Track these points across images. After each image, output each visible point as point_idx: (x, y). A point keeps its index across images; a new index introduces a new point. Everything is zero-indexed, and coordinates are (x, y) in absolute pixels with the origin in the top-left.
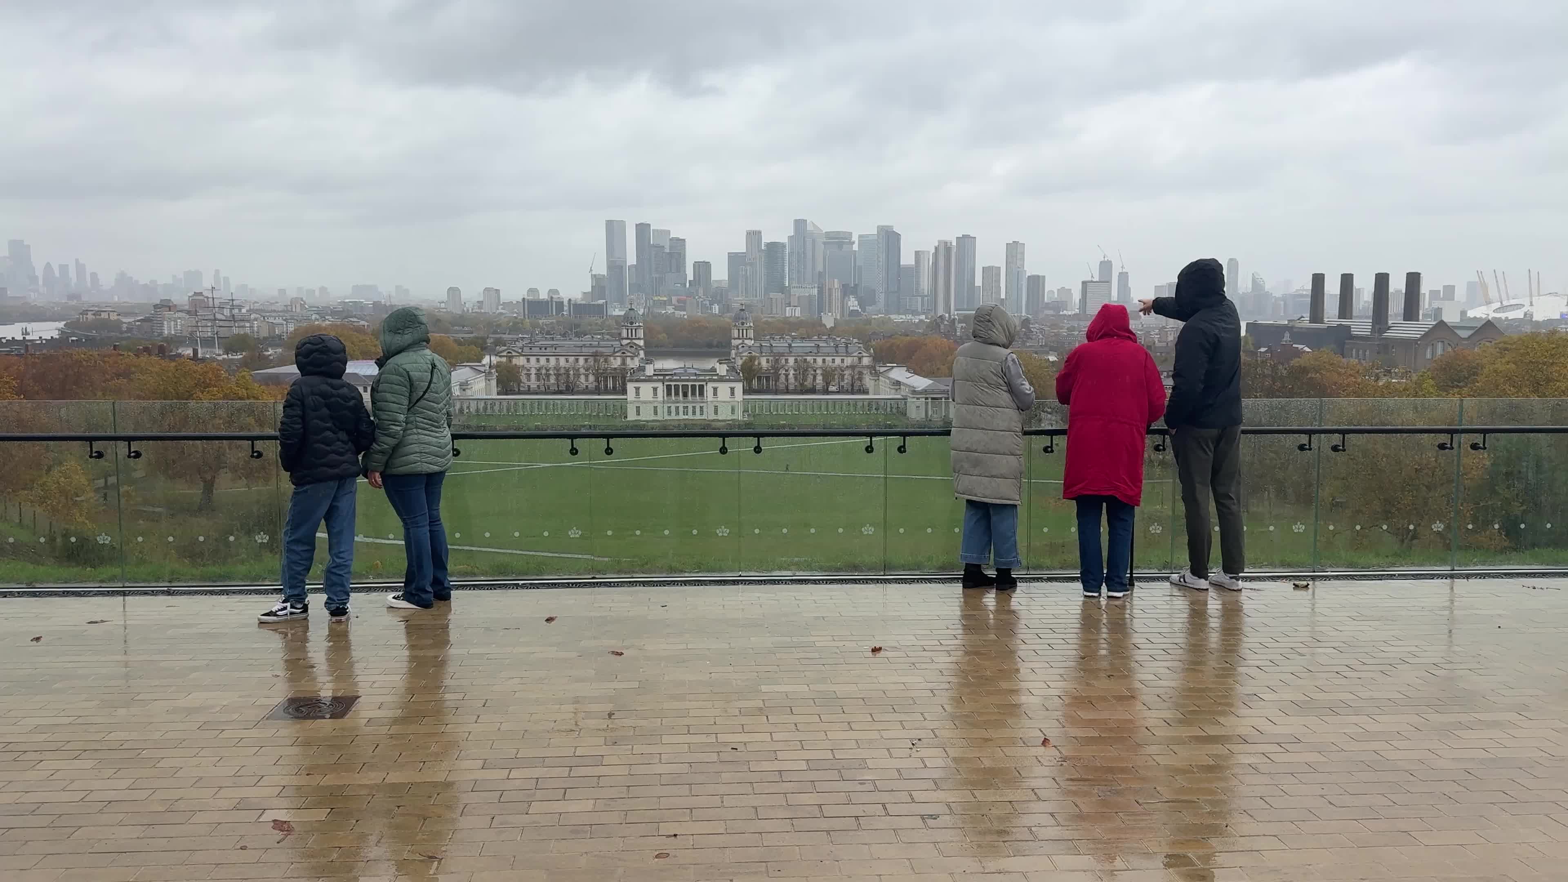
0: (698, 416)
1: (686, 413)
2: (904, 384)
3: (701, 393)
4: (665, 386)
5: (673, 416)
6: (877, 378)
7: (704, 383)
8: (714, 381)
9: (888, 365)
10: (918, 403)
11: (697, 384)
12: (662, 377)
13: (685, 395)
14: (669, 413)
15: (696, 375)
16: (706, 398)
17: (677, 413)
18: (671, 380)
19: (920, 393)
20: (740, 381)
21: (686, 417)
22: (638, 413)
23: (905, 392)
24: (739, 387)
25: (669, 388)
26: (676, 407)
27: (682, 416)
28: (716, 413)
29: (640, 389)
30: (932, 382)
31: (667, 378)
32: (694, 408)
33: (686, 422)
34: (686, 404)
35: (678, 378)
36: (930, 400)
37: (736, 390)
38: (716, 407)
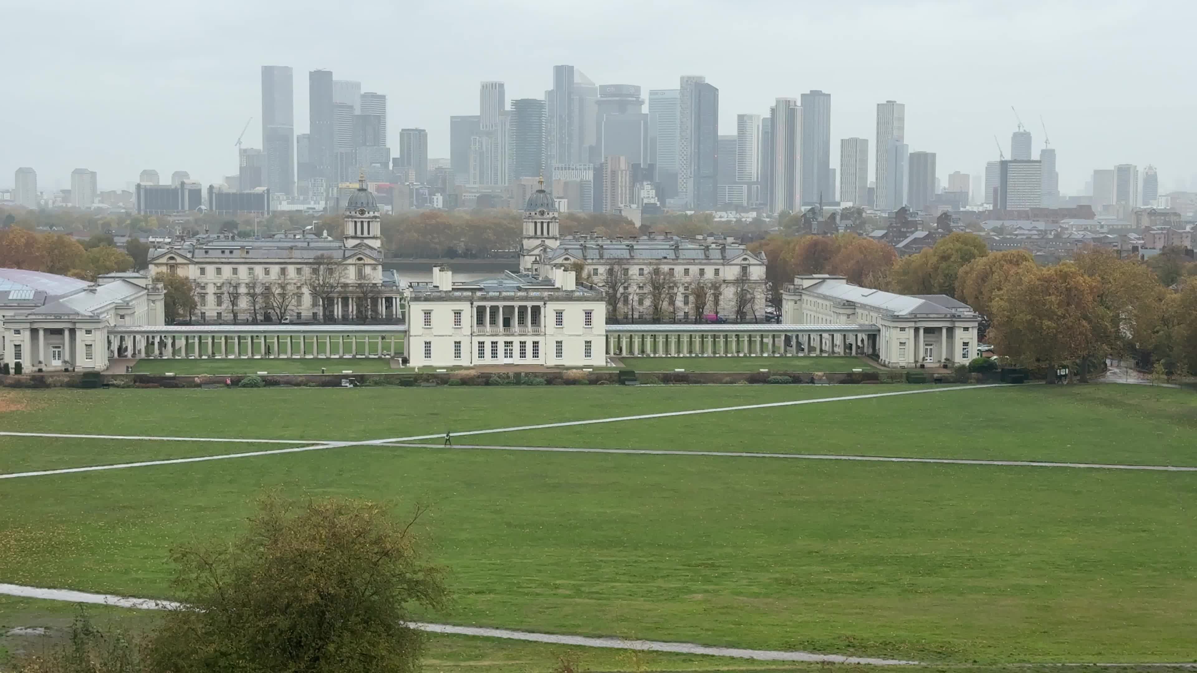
0: (530, 360)
1: (508, 353)
2: (864, 306)
3: (536, 320)
4: (475, 310)
5: (488, 360)
6: (797, 298)
7: (541, 304)
8: (557, 299)
9: (815, 276)
10: (903, 336)
11: (529, 304)
12: (469, 294)
13: (507, 323)
14: (481, 354)
15: (519, 289)
16: (543, 330)
17: (494, 354)
18: (484, 299)
19: (906, 319)
20: (601, 299)
21: (508, 361)
22: (428, 353)
23: (864, 320)
24: (600, 310)
25: (481, 311)
26: (492, 343)
27: (502, 360)
28: (559, 353)
29: (433, 313)
30: (924, 300)
31: (479, 294)
32: (523, 344)
33: (517, 370)
34: (509, 339)
35: (497, 294)
36: (921, 332)
37: (594, 314)
38: (559, 343)
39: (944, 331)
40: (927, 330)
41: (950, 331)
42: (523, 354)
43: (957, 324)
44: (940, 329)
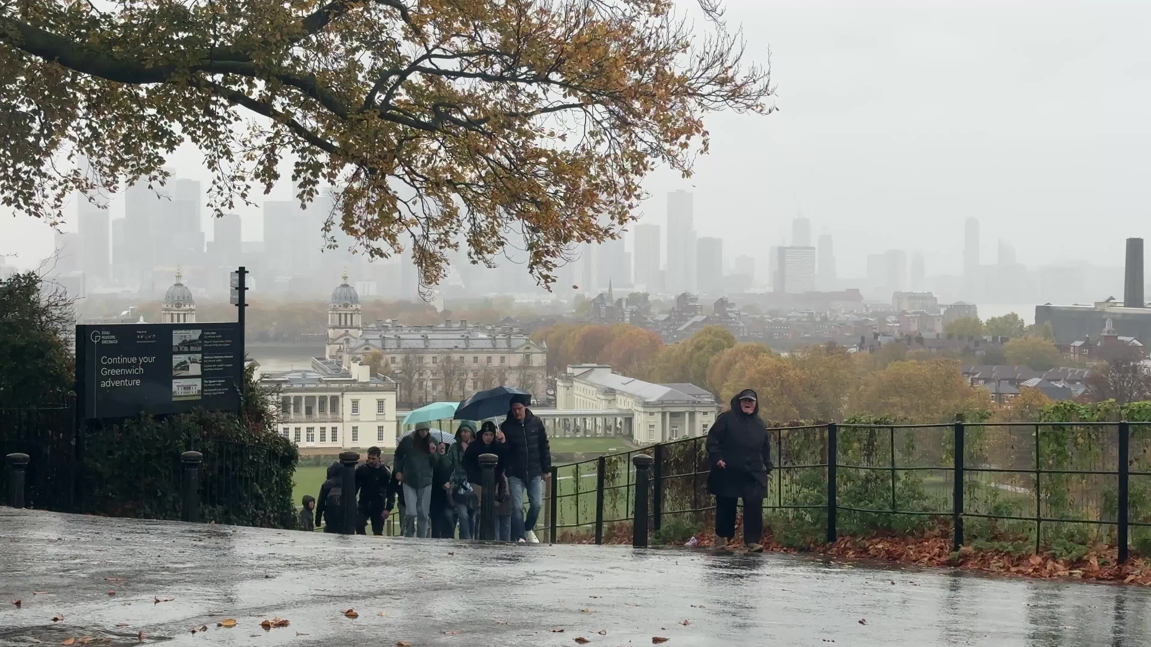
0: (328, 443)
1: (310, 438)
2: (622, 393)
3: (334, 408)
4: (280, 400)
6: (568, 385)
7: (339, 394)
8: (354, 390)
9: (584, 365)
10: (652, 420)
11: (329, 394)
12: (275, 386)
13: (309, 411)
15: (320, 380)
16: (341, 417)
18: (288, 390)
19: (654, 405)
20: (392, 390)
21: (311, 444)
23: (623, 404)
24: (390, 399)
25: (286, 401)
27: (304, 443)
30: (669, 389)
31: (284, 386)
32: (323, 429)
33: (318, 453)
34: (310, 425)
35: (300, 386)
36: (668, 416)
37: (386, 403)
38: (355, 429)
39: (687, 415)
40: (672, 414)
41: (692, 414)
42: (323, 438)
43: (697, 409)
44: (684, 413)
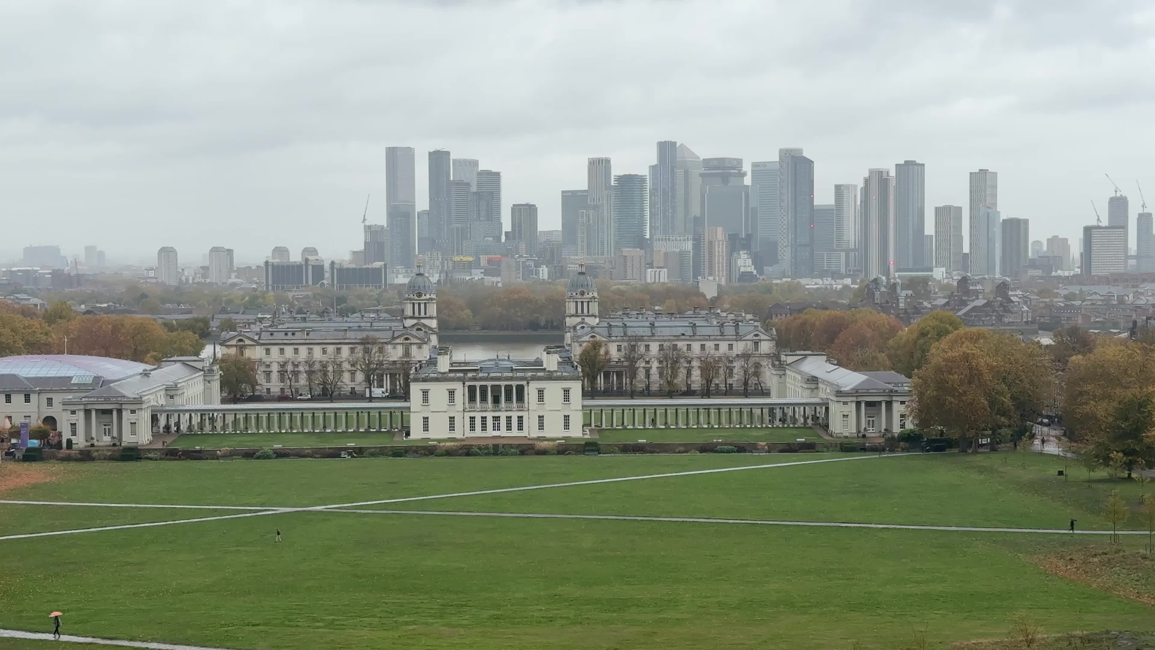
0: (515, 432)
1: (497, 427)
2: (824, 382)
3: (520, 398)
4: (467, 389)
5: (478, 432)
6: (781, 373)
7: (524, 383)
8: (540, 379)
9: (798, 352)
10: (846, 409)
11: (514, 383)
12: (462, 375)
13: (496, 400)
14: (472, 428)
15: (512, 370)
16: (526, 405)
17: (484, 427)
18: (474, 379)
19: (847, 394)
20: (577, 379)
21: (496, 433)
22: (426, 428)
23: (824, 393)
24: (576, 388)
25: (472, 390)
26: (482, 418)
27: (490, 432)
28: (541, 427)
29: (430, 392)
30: (867, 377)
31: (470, 375)
32: (509, 419)
33: (496, 442)
34: (497, 414)
35: (486, 375)
36: (863, 405)
37: (571, 392)
38: (541, 418)
39: (884, 405)
40: (869, 404)
41: (889, 404)
42: (509, 428)
43: (894, 398)
44: (880, 403)
